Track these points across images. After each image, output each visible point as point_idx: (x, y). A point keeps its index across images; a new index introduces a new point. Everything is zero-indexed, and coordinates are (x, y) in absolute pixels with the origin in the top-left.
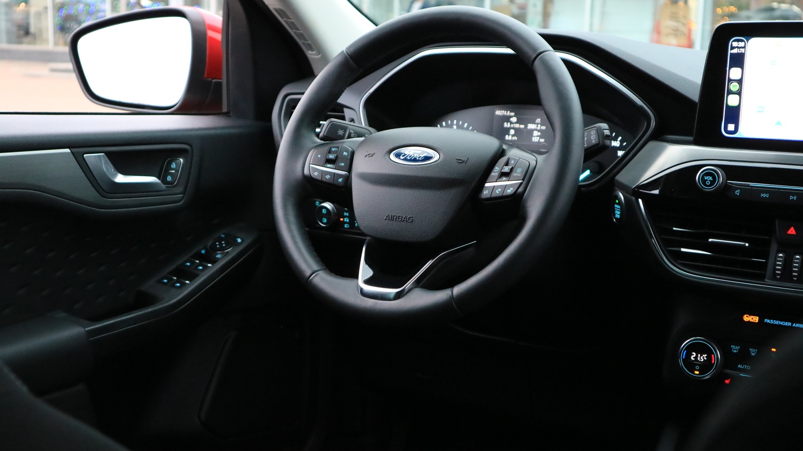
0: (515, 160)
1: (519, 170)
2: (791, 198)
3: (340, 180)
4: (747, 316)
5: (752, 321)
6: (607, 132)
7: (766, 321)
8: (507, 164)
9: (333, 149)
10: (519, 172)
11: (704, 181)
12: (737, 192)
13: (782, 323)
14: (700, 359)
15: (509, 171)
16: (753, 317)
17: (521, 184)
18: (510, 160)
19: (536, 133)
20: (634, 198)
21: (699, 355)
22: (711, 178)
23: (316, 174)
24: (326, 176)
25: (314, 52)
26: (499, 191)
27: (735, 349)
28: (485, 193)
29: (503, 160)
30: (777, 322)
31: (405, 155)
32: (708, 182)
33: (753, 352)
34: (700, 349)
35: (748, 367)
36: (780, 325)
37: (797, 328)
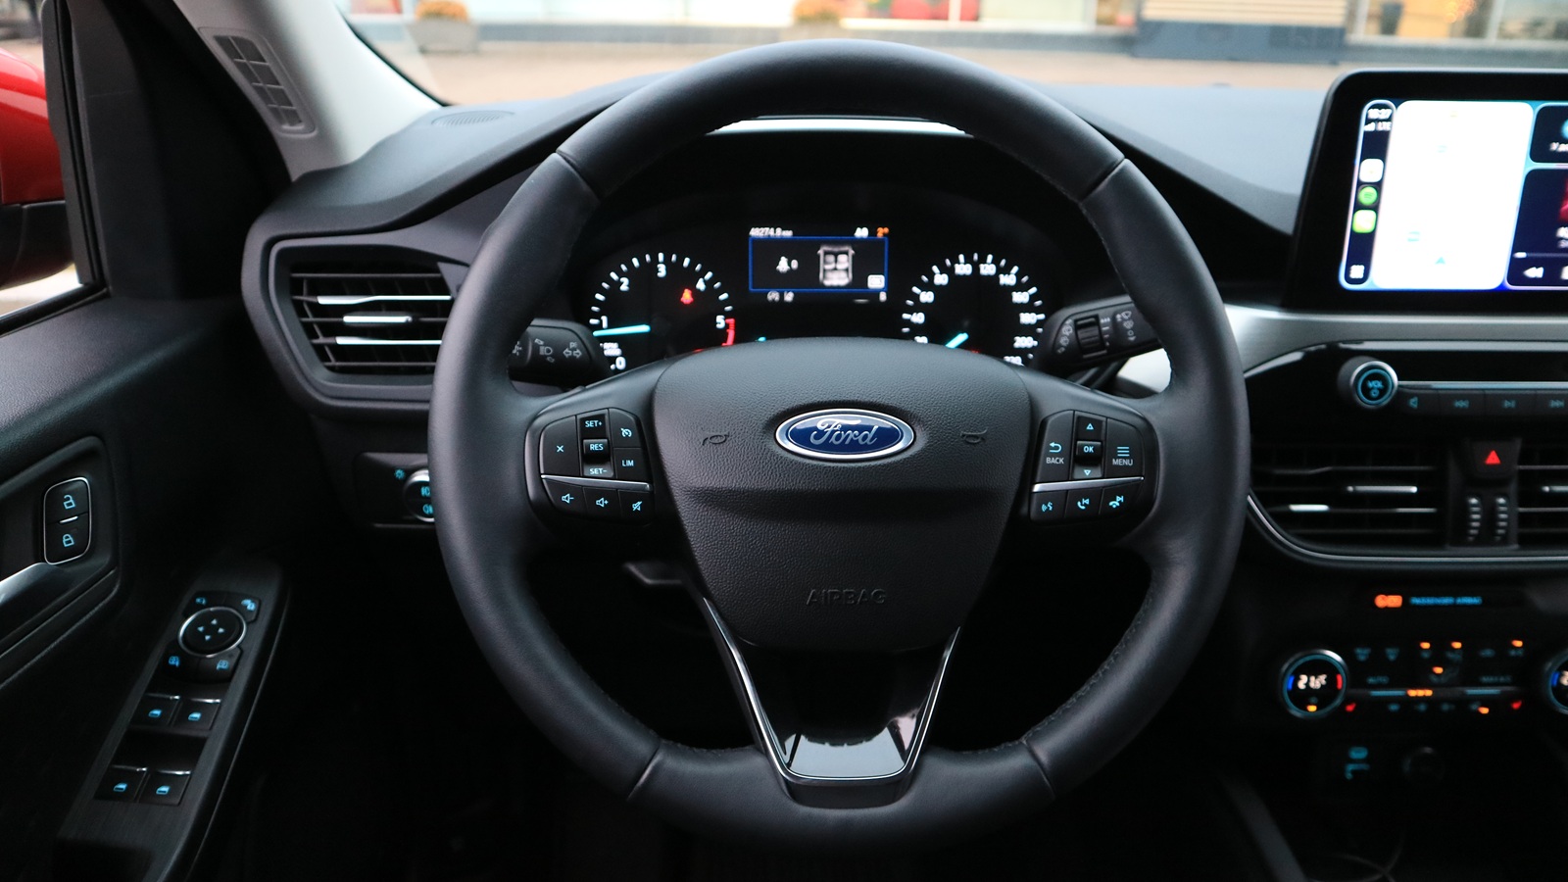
0: (1093, 422)
1: (1123, 450)
3: (637, 506)
4: (1382, 598)
5: (1392, 605)
7: (1416, 601)
8: (1078, 434)
9: (590, 424)
10: (1123, 457)
11: (1366, 391)
12: (1413, 402)
13: (1438, 601)
14: (1315, 684)
15: (1094, 453)
16: (1392, 597)
17: (1138, 483)
18: (1081, 424)
21: (1313, 678)
22: (1378, 384)
23: (567, 498)
24: (598, 502)
25: (300, 127)
26: (1085, 505)
27: (1362, 654)
28: (1044, 508)
29: (1059, 424)
30: (1430, 601)
31: (821, 433)
32: (1374, 394)
33: (1392, 654)
34: (1313, 669)
35: (1384, 680)
36: (1437, 605)
37: (1465, 606)
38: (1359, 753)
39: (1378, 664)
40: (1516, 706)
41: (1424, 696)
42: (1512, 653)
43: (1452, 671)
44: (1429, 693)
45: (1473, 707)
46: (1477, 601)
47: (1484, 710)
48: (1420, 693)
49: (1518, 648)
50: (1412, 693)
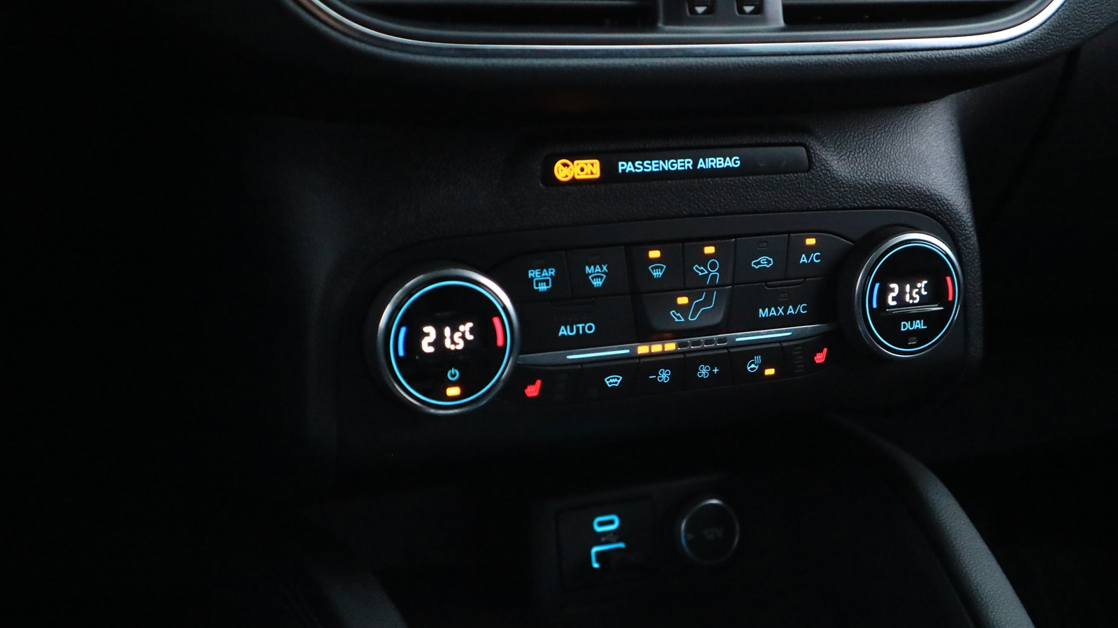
4: (565, 165)
5: (582, 176)
7: (626, 166)
13: (666, 166)
14: (453, 342)
16: (582, 163)
21: (447, 331)
27: (541, 279)
30: (653, 166)
33: (597, 276)
35: (589, 328)
36: (664, 174)
37: (713, 172)
38: (605, 524)
39: (571, 296)
40: (820, 358)
41: (663, 354)
42: (803, 259)
43: (707, 302)
44: (671, 346)
45: (752, 367)
46: (732, 162)
47: (770, 372)
48: (657, 348)
49: (811, 249)
50: (643, 349)
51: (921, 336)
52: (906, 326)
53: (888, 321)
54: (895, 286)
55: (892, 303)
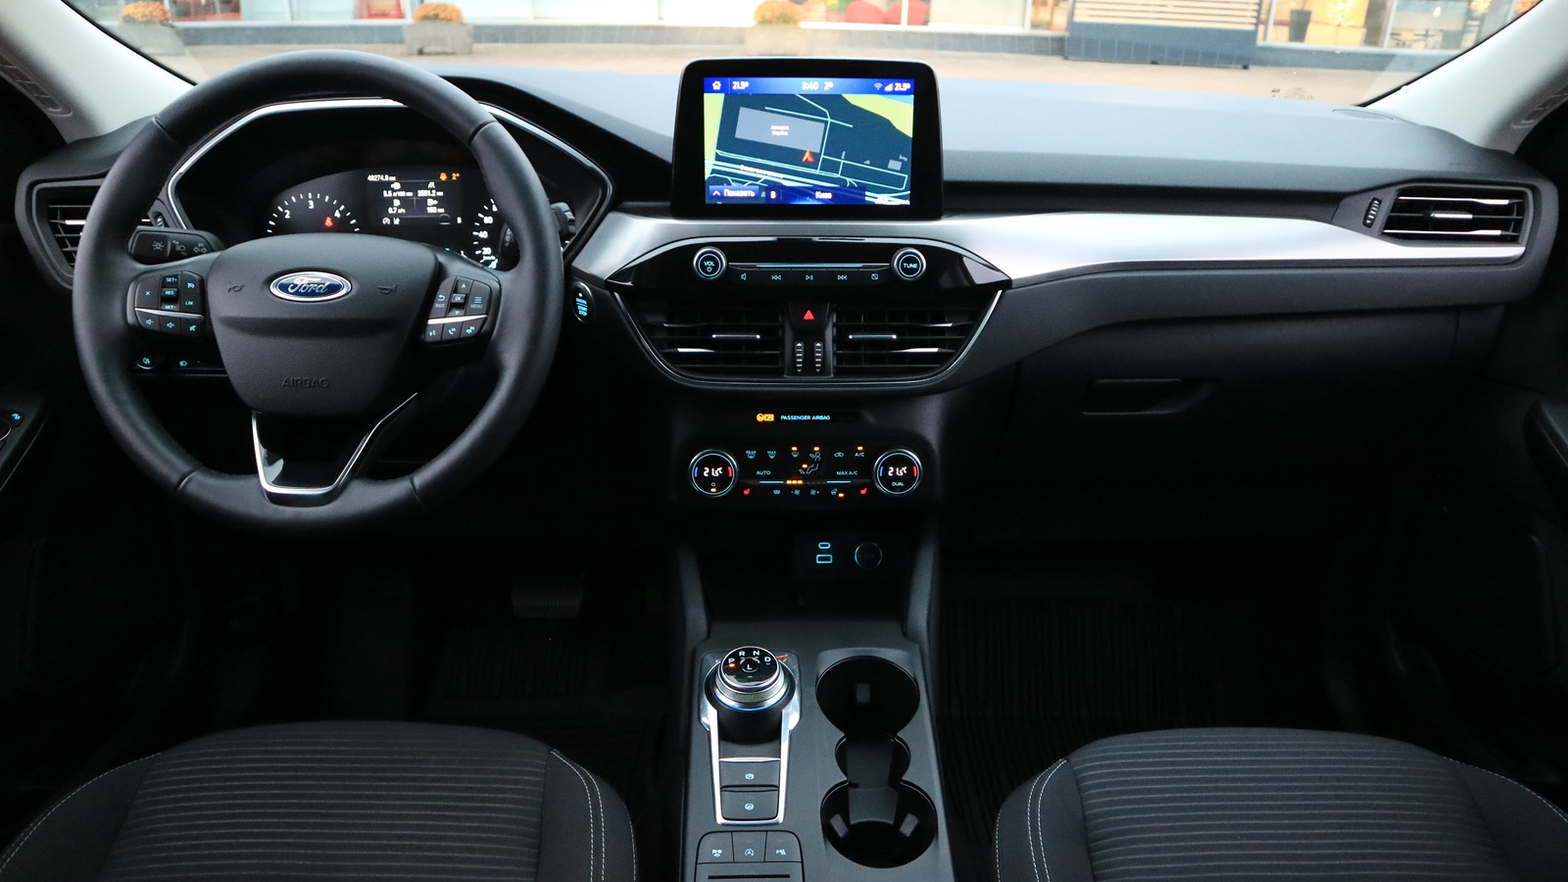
0: (467, 283)
1: (478, 300)
2: (807, 278)
3: (193, 328)
4: (761, 416)
5: (767, 420)
6: (569, 215)
7: (784, 418)
8: (455, 290)
9: (169, 280)
10: (477, 302)
11: (704, 268)
12: (743, 277)
13: (800, 418)
14: (715, 474)
15: (462, 301)
16: (767, 416)
17: (485, 320)
18: (459, 284)
19: (431, 202)
20: (607, 292)
21: (713, 470)
22: (712, 263)
23: (149, 322)
24: (168, 325)
25: (60, 110)
26: (453, 331)
27: (751, 454)
28: (431, 334)
29: (447, 285)
30: (794, 418)
31: (296, 286)
32: (710, 269)
33: (772, 455)
34: (713, 462)
35: (769, 473)
36: (799, 421)
37: (818, 420)
38: (824, 546)
39: (762, 461)
40: (863, 492)
41: (797, 484)
42: (857, 455)
43: (815, 467)
44: (800, 482)
45: (833, 493)
46: (827, 418)
47: (841, 495)
48: (795, 482)
49: (861, 451)
50: (789, 482)
51: (901, 489)
52: (894, 484)
53: (886, 480)
54: (892, 468)
55: (890, 474)
